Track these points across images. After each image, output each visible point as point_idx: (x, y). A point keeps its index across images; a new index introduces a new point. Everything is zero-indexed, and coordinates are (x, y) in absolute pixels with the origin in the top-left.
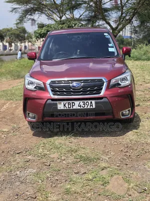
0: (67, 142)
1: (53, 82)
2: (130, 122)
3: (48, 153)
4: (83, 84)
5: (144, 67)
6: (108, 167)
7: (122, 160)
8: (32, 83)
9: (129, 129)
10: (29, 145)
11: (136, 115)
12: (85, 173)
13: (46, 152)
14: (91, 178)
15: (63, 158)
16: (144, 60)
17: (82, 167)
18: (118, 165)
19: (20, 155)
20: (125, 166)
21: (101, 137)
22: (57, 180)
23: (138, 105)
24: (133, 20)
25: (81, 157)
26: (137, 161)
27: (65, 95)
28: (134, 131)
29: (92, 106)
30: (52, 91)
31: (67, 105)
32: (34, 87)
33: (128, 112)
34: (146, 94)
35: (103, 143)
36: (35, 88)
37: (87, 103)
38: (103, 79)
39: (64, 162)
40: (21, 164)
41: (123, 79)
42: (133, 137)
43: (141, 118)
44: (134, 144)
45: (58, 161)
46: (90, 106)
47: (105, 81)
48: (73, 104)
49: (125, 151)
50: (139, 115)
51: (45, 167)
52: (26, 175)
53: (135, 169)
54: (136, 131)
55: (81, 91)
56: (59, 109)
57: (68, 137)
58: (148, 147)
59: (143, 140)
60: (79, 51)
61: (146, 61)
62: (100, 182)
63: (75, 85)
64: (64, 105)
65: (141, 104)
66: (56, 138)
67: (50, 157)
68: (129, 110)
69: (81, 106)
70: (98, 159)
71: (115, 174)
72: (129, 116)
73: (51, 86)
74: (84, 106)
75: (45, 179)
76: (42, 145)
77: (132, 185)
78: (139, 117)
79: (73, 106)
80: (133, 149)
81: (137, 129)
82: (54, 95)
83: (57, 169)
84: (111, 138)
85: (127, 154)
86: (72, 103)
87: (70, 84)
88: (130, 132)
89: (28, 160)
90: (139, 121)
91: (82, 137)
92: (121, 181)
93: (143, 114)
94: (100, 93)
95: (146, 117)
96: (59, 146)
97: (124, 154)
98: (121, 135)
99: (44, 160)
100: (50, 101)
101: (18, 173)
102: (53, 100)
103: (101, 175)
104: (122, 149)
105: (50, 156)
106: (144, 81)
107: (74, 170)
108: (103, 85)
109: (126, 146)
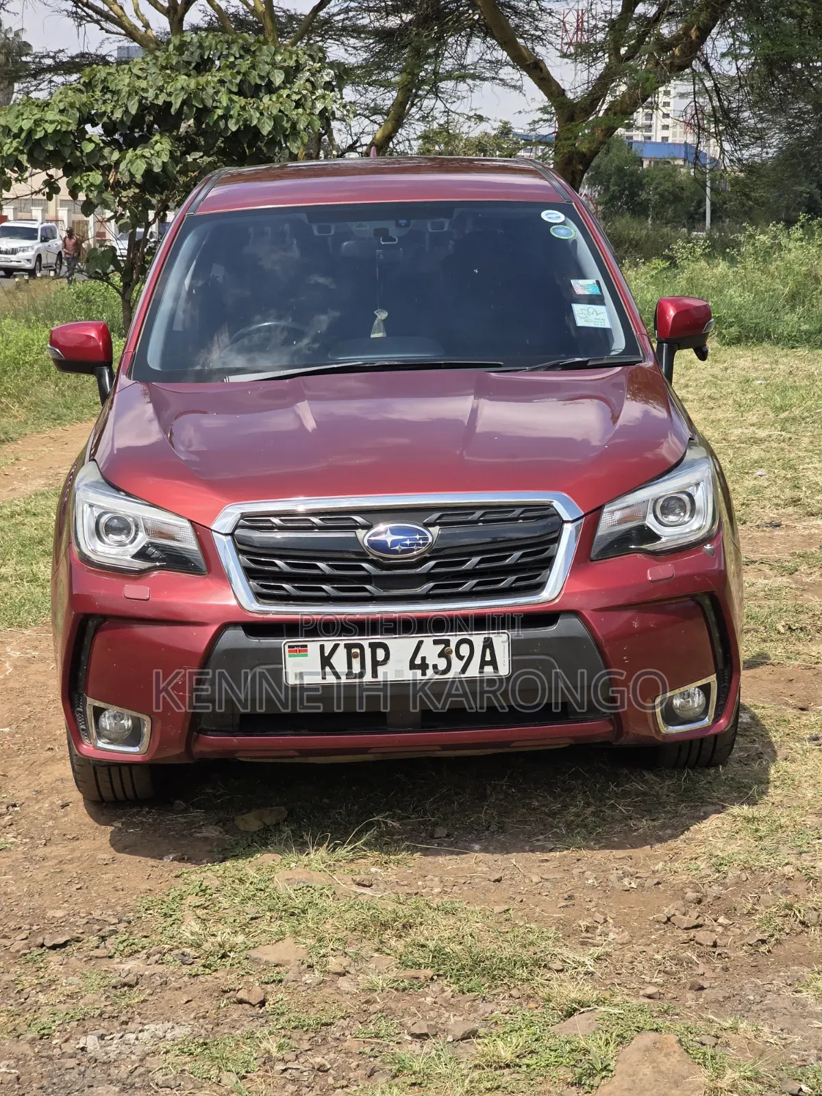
0: (343, 881)
1: (253, 521)
2: (712, 763)
3: (240, 938)
4: (436, 530)
5: (794, 397)
6: (600, 1002)
7: (670, 966)
8: (118, 527)
9: (703, 802)
10: (107, 905)
11: (744, 718)
12: (473, 1034)
13: (224, 934)
14: (506, 1054)
15: (334, 964)
16: (792, 341)
17: (450, 1006)
18: (651, 990)
19: (75, 957)
20: (690, 995)
21: (543, 849)
22: (322, 1069)
23: (759, 661)
24: (707, 47)
25: (439, 955)
26: (757, 969)
27: (328, 600)
28: (736, 810)
29: (493, 663)
30: (250, 573)
31: (340, 660)
32: (134, 548)
33: (698, 700)
34: (805, 588)
35: (555, 882)
36: (141, 555)
37: (465, 650)
38: (557, 505)
39: (344, 983)
40: (93, 1000)
41: (671, 506)
42: (732, 848)
43: (775, 737)
44: (739, 883)
45: (307, 978)
46: (483, 663)
47: (565, 516)
48: (381, 654)
49: (691, 919)
50: (767, 723)
51: (236, 1012)
52: (139, 1050)
53: (746, 1010)
54: (746, 810)
55: (428, 577)
56: (292, 681)
57: (341, 852)
58: (815, 898)
59: (787, 863)
60: (382, 315)
61: (803, 351)
62: (562, 1071)
63: (389, 538)
64: (326, 661)
65: (776, 651)
66: (267, 858)
67: (256, 961)
68: (706, 689)
69: (424, 667)
70: (536, 963)
71: (639, 1030)
72: (707, 721)
73: (242, 546)
74: (442, 664)
75: (254, 1065)
76: (193, 900)
77: (730, 1075)
78: (764, 735)
79: (375, 664)
80: (730, 912)
81: (752, 802)
82: (259, 596)
83: (311, 1018)
84: (600, 855)
85: (701, 935)
86: (374, 647)
87: (360, 533)
88: (713, 821)
89: (131, 979)
90: (766, 753)
91: (426, 852)
92: (674, 1061)
93: (790, 713)
94: (540, 586)
95: (806, 734)
96: (299, 902)
97: (684, 936)
98: (661, 840)
99: (224, 977)
100: (235, 638)
101: (91, 1042)
102: (255, 628)
103: (563, 1037)
104: (667, 911)
105: (254, 954)
106: (795, 502)
107: (408, 1021)
108: (557, 540)
109: (691, 895)
